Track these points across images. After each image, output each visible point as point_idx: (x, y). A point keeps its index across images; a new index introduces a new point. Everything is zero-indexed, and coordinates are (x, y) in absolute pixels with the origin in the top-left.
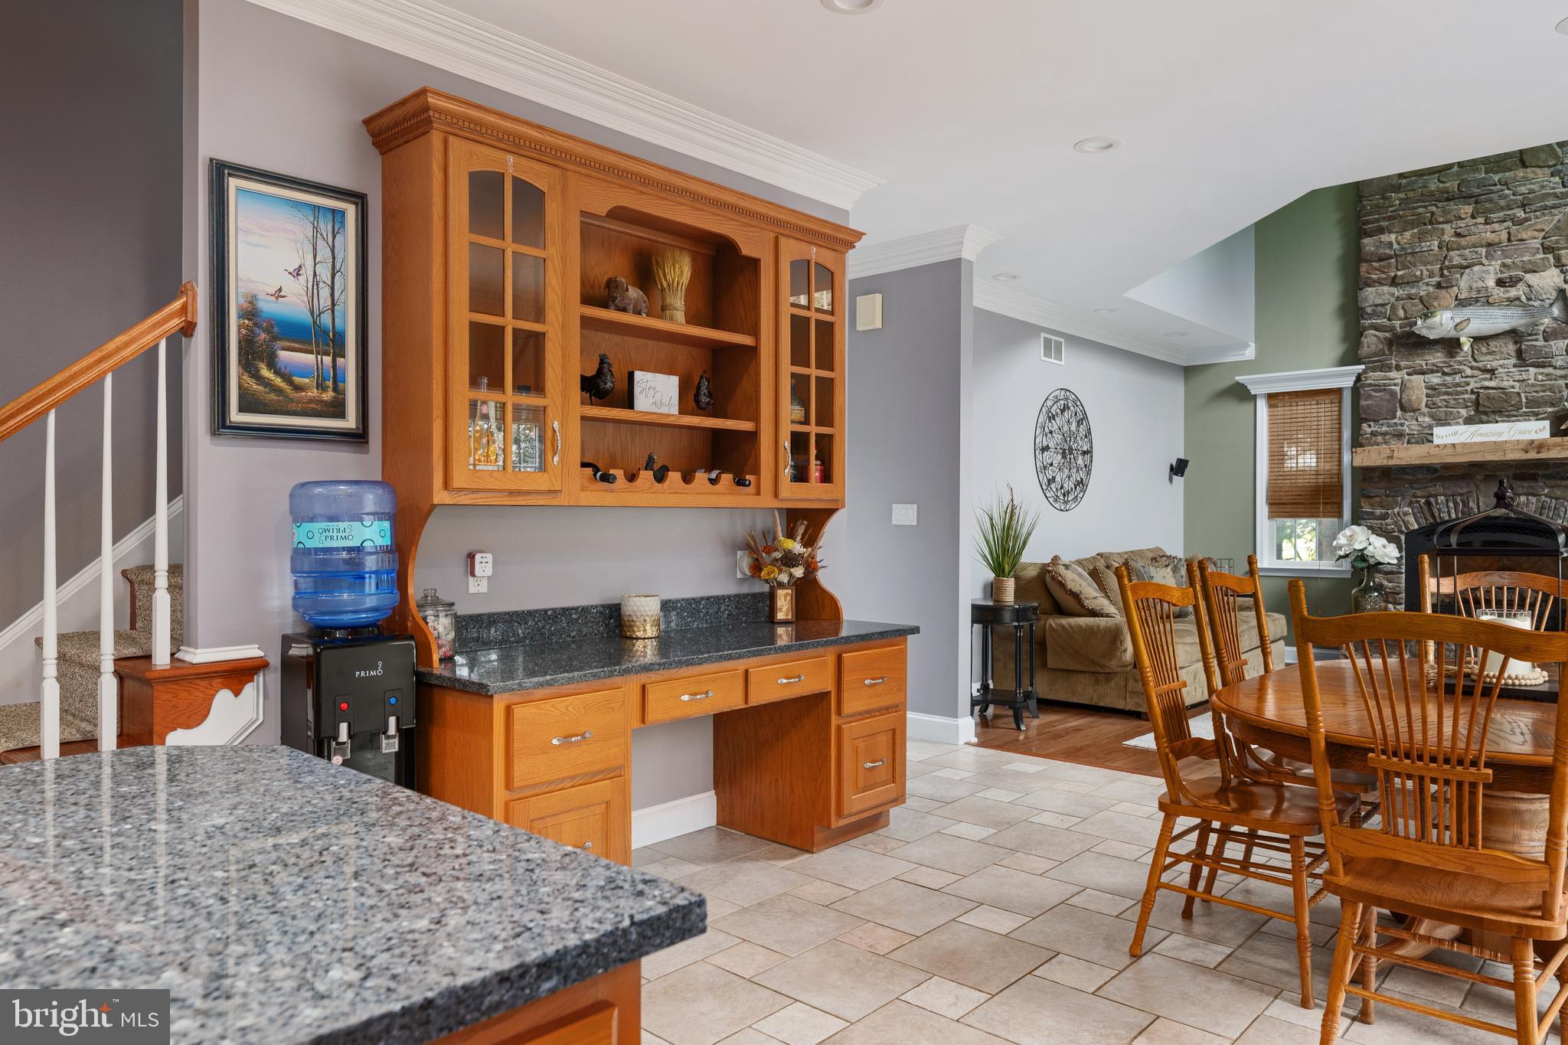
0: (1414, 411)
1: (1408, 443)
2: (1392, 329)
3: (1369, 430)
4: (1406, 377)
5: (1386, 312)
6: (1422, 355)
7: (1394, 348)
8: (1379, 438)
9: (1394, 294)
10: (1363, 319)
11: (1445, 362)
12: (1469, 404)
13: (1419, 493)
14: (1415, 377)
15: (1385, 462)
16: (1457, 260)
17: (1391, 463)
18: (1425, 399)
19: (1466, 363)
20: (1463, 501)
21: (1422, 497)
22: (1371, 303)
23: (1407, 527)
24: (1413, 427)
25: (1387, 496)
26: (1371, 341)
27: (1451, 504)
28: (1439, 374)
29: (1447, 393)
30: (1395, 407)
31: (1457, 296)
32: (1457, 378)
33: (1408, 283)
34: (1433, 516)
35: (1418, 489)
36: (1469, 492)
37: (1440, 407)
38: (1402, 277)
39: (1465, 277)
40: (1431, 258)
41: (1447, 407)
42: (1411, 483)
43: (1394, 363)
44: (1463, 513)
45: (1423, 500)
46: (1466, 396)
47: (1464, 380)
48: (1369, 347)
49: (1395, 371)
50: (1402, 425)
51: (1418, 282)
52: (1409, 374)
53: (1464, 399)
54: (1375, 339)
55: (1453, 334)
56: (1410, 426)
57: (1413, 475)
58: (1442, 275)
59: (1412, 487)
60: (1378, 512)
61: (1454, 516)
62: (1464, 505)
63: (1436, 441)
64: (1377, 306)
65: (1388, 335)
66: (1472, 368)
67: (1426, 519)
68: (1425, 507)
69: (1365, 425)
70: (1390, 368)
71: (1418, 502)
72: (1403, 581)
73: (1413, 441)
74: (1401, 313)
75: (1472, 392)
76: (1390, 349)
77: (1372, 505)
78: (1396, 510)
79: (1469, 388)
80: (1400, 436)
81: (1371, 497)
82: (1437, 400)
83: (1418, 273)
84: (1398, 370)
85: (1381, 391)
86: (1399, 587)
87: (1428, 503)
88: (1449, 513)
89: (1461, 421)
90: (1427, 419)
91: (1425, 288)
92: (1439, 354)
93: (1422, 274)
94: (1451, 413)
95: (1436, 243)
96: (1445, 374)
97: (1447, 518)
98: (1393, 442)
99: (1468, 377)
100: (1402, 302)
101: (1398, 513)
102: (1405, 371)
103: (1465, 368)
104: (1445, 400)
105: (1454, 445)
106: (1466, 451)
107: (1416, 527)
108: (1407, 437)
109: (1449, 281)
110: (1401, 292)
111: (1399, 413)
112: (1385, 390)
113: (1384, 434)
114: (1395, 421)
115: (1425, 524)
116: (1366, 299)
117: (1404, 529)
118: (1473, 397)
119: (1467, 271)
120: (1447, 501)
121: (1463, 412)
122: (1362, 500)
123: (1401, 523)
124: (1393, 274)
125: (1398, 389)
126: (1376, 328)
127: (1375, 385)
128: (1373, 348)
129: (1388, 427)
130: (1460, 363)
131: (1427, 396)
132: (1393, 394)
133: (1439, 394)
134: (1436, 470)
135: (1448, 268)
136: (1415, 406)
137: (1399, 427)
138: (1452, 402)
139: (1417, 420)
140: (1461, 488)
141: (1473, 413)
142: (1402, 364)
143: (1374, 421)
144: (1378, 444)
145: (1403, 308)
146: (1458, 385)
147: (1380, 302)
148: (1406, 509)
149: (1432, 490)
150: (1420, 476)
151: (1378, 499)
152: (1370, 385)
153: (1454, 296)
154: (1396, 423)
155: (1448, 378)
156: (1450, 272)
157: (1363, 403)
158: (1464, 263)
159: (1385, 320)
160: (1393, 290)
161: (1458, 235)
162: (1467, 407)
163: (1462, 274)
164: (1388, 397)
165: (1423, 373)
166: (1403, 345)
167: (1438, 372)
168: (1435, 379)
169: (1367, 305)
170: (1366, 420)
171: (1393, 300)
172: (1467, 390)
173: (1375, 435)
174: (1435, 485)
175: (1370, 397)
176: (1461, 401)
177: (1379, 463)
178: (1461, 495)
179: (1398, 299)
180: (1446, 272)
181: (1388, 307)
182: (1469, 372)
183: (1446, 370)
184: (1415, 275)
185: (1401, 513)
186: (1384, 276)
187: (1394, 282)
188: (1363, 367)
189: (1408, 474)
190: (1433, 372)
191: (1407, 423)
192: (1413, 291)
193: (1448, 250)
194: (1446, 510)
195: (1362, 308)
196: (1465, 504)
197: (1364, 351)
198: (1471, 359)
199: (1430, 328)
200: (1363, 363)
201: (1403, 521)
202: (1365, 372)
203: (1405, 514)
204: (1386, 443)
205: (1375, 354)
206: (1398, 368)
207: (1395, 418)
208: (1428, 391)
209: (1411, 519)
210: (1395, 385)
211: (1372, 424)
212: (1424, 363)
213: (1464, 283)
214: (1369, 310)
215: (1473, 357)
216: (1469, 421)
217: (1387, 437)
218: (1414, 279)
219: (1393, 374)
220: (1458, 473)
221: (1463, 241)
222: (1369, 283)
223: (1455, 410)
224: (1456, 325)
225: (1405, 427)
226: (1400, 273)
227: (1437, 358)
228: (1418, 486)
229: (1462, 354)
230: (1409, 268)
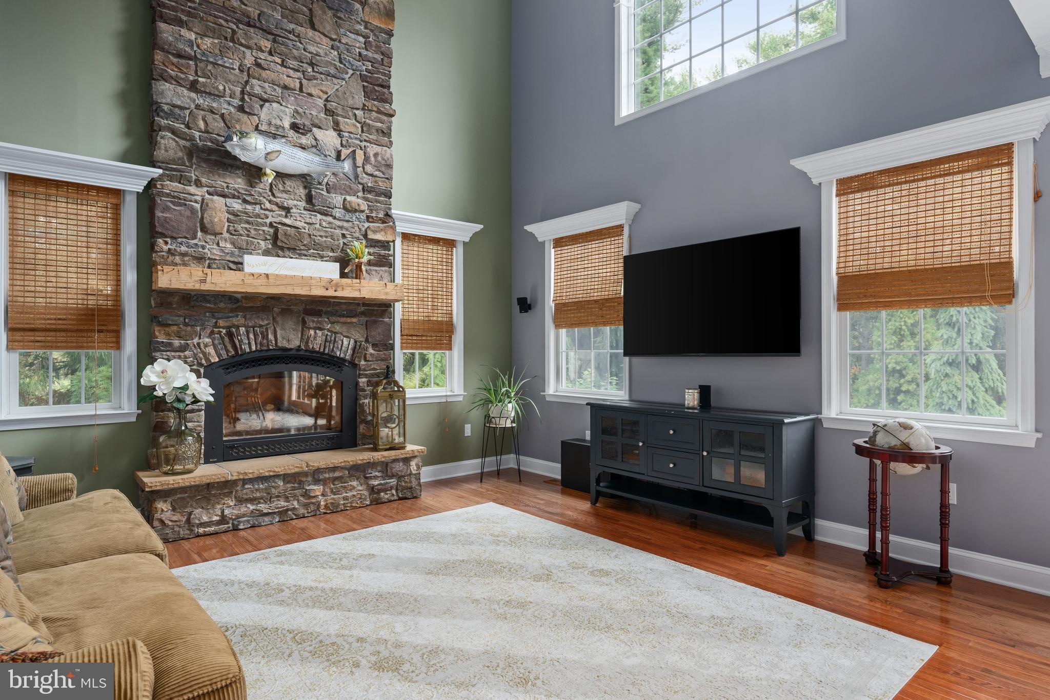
0: (215, 234)
1: (209, 267)
2: (192, 139)
3: (166, 248)
4: (207, 196)
5: (185, 117)
6: (224, 176)
7: (194, 160)
8: (177, 258)
9: (194, 100)
10: (158, 115)
11: (246, 190)
12: (268, 237)
13: (221, 323)
14: (215, 198)
15: (197, 286)
16: (257, 90)
17: (205, 287)
18: (227, 224)
19: (265, 195)
20: (262, 333)
21: (223, 328)
22: (168, 101)
23: (207, 359)
24: (215, 251)
25: (186, 325)
26: (168, 145)
27: (252, 336)
28: (240, 201)
29: (248, 222)
30: (196, 227)
31: (257, 126)
32: (257, 209)
33: (210, 94)
34: (234, 347)
35: (219, 319)
36: (268, 324)
37: (241, 235)
38: (204, 85)
39: (265, 109)
40: (232, 77)
41: (248, 236)
42: (213, 312)
43: (194, 177)
44: (261, 344)
45: (224, 331)
46: (265, 228)
47: (262, 212)
48: (167, 151)
49: (194, 187)
50: (203, 247)
51: (219, 96)
52: (209, 194)
53: (264, 231)
54: (174, 144)
55: (261, 162)
56: (212, 250)
57: (215, 304)
58: (242, 99)
59: (214, 317)
60: (177, 342)
61: (254, 348)
62: (263, 338)
63: (247, 269)
64: (174, 106)
65: (188, 144)
66: (270, 202)
67: (227, 351)
68: (226, 339)
69: (160, 240)
70: (190, 182)
71: (220, 333)
72: (203, 419)
73: (215, 266)
74: (202, 125)
75: (271, 225)
76: (190, 160)
77: (168, 335)
78: (196, 341)
79: (268, 221)
80: (200, 259)
81: (168, 325)
82: (238, 227)
83: (221, 88)
84: (197, 186)
85: (180, 205)
86: (200, 426)
87: (230, 335)
88: (249, 344)
89: (260, 251)
90: (229, 245)
91: (226, 106)
92: (240, 180)
93: (224, 89)
94: (252, 243)
95: (238, 64)
96: (245, 201)
97: (248, 350)
98: (192, 265)
99: (267, 210)
100: (202, 112)
101: (199, 344)
102: (205, 189)
103: (265, 200)
104: (246, 228)
105: (267, 276)
106: (278, 283)
107: (217, 360)
108: (208, 262)
109: (251, 107)
110: (202, 101)
111: (199, 234)
112: (186, 205)
113: (183, 255)
114: (195, 241)
115: (225, 356)
116: (162, 93)
117: (203, 362)
118: (272, 230)
119: (267, 104)
120: (248, 332)
121: (262, 243)
122: (157, 329)
123: (201, 355)
124: (191, 78)
125: (198, 206)
126: (174, 132)
127: (174, 197)
128: (171, 152)
129: (188, 247)
130: (260, 194)
131: (228, 221)
132: (193, 210)
133: (241, 221)
134: (237, 300)
135: (249, 94)
136: (218, 229)
137: (200, 250)
138: (253, 232)
139: (218, 244)
140: (262, 320)
141: (270, 246)
142: (203, 180)
143: (172, 238)
144: (176, 265)
145: (204, 120)
146: (258, 216)
147: (179, 103)
148: (207, 340)
149: (235, 321)
150: (222, 305)
151: (175, 328)
152: (168, 195)
153: (255, 124)
154: (196, 245)
155: (249, 207)
156: (251, 99)
157: (159, 214)
158: (265, 96)
159: (183, 126)
160: (193, 95)
161: (258, 65)
162: (266, 239)
163: (262, 106)
164: (188, 213)
165: (224, 196)
166: (206, 161)
167: (238, 198)
168: (237, 205)
169: (164, 101)
170: (163, 235)
171: (193, 106)
172: (265, 223)
173: (173, 255)
174: (237, 316)
175: (166, 209)
176: (261, 232)
177: (189, 286)
178: (261, 326)
179: (198, 107)
180: (246, 97)
181: (187, 112)
182: (268, 205)
183: (248, 198)
184: (217, 88)
185: (202, 345)
186: (182, 76)
187: (193, 87)
188: (161, 171)
189: (209, 302)
190: (234, 197)
191: (208, 246)
192: (215, 105)
193: (249, 75)
194: (247, 342)
195: (157, 103)
196: (265, 336)
197: (160, 154)
198: (270, 193)
199: (243, 148)
200: (160, 167)
201: (204, 354)
202: (161, 178)
203: (206, 346)
204: (185, 265)
205: (174, 162)
206: (198, 184)
207: (195, 237)
208: (230, 216)
209: (211, 350)
210: (196, 202)
211: (169, 240)
212: (225, 185)
213: (265, 113)
214: (166, 108)
215: (271, 190)
216: (267, 253)
217: (186, 259)
218: (217, 93)
219: (192, 189)
220: (258, 304)
221: (265, 74)
222: (165, 78)
223: (256, 241)
224: (268, 154)
225: (206, 251)
226: (200, 79)
227: (238, 183)
228: (220, 315)
229: (262, 185)
230: (209, 78)
